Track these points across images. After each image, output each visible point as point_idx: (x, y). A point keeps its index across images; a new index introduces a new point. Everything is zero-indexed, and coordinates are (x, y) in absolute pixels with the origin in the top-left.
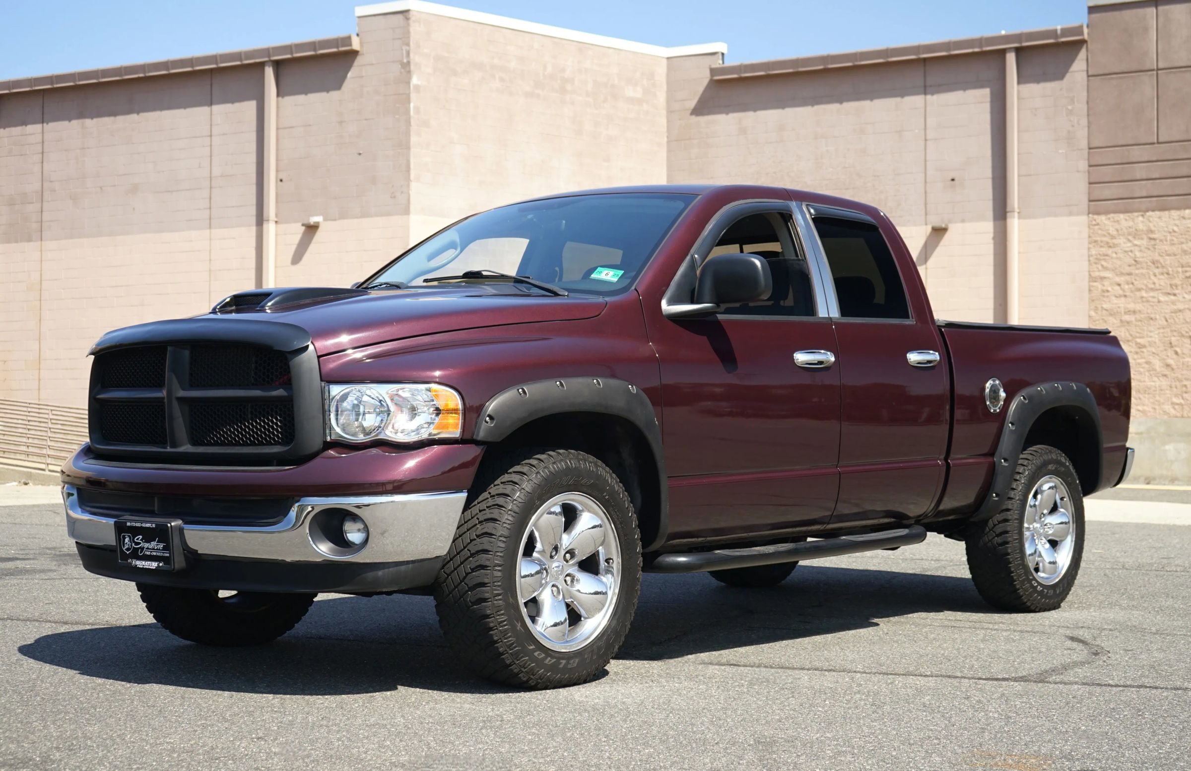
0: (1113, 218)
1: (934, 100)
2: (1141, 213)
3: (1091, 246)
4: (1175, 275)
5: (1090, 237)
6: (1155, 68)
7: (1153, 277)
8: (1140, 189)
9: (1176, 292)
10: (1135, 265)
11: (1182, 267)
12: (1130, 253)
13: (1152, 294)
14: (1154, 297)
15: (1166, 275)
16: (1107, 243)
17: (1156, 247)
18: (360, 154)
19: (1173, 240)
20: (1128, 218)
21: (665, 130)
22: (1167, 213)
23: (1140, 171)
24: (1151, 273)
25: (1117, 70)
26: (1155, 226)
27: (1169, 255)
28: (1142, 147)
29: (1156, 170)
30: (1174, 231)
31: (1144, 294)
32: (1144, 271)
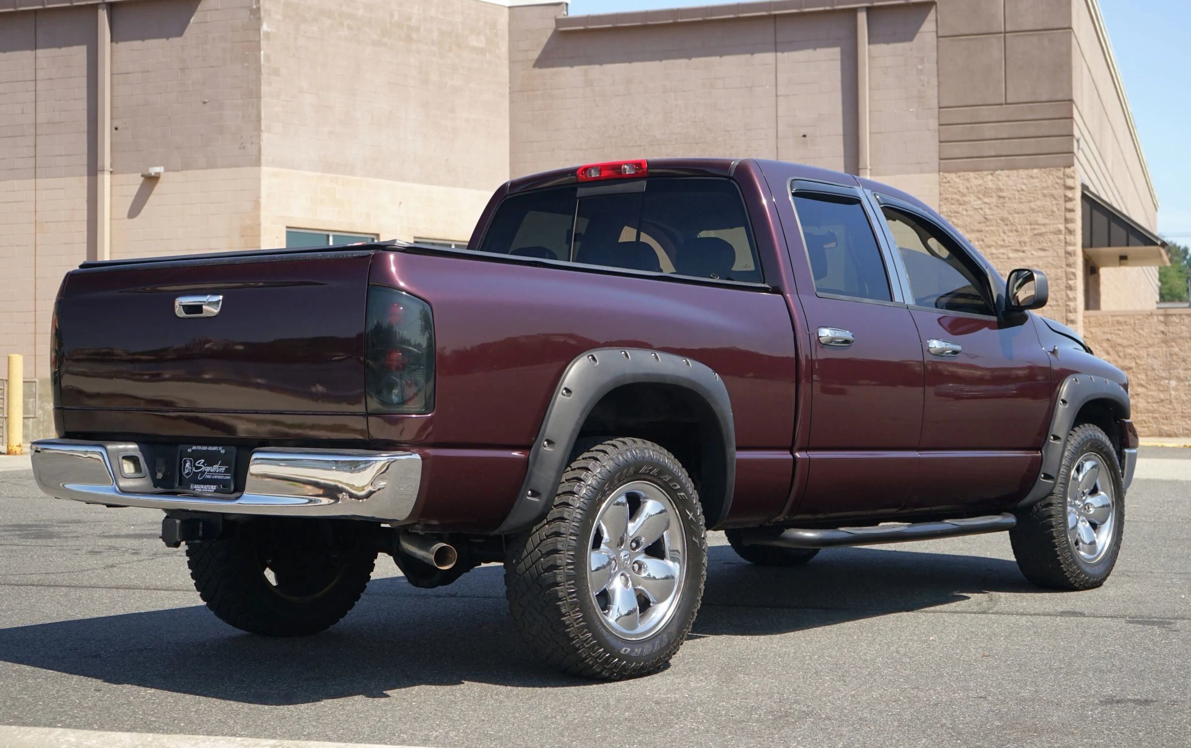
0: (963, 176)
1: (787, 58)
2: (990, 172)
3: (942, 203)
4: (1024, 232)
5: (940, 194)
6: (1003, 30)
7: (1002, 234)
8: (987, 148)
9: (1025, 248)
10: (985, 222)
11: (1031, 224)
12: (980, 211)
13: (1001, 251)
14: (1003, 254)
15: (1015, 233)
16: (958, 200)
17: (1006, 205)
18: (205, 103)
19: (1021, 198)
20: (977, 176)
21: (508, 80)
22: (1015, 171)
23: (988, 131)
24: (1001, 230)
25: (967, 33)
26: (1004, 185)
27: (1018, 213)
28: (990, 107)
29: (1004, 130)
30: (1023, 190)
31: (994, 250)
32: (994, 228)
